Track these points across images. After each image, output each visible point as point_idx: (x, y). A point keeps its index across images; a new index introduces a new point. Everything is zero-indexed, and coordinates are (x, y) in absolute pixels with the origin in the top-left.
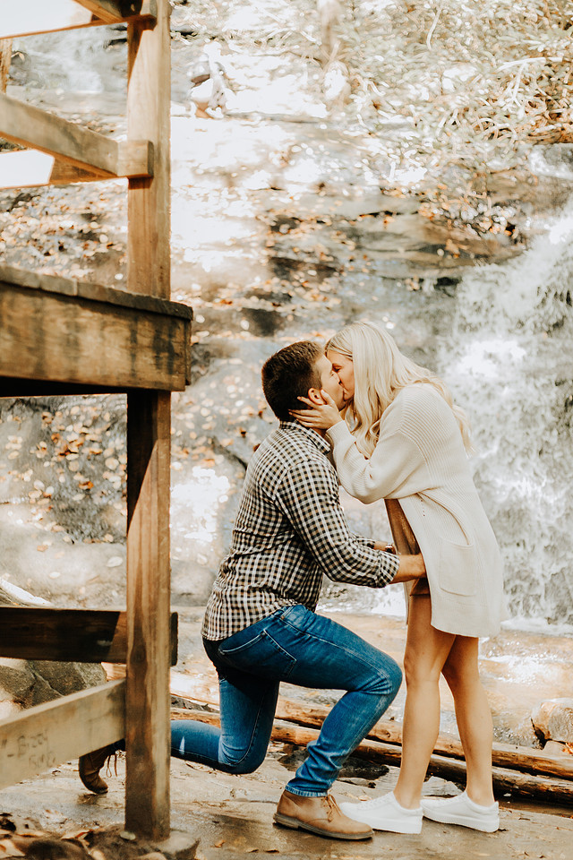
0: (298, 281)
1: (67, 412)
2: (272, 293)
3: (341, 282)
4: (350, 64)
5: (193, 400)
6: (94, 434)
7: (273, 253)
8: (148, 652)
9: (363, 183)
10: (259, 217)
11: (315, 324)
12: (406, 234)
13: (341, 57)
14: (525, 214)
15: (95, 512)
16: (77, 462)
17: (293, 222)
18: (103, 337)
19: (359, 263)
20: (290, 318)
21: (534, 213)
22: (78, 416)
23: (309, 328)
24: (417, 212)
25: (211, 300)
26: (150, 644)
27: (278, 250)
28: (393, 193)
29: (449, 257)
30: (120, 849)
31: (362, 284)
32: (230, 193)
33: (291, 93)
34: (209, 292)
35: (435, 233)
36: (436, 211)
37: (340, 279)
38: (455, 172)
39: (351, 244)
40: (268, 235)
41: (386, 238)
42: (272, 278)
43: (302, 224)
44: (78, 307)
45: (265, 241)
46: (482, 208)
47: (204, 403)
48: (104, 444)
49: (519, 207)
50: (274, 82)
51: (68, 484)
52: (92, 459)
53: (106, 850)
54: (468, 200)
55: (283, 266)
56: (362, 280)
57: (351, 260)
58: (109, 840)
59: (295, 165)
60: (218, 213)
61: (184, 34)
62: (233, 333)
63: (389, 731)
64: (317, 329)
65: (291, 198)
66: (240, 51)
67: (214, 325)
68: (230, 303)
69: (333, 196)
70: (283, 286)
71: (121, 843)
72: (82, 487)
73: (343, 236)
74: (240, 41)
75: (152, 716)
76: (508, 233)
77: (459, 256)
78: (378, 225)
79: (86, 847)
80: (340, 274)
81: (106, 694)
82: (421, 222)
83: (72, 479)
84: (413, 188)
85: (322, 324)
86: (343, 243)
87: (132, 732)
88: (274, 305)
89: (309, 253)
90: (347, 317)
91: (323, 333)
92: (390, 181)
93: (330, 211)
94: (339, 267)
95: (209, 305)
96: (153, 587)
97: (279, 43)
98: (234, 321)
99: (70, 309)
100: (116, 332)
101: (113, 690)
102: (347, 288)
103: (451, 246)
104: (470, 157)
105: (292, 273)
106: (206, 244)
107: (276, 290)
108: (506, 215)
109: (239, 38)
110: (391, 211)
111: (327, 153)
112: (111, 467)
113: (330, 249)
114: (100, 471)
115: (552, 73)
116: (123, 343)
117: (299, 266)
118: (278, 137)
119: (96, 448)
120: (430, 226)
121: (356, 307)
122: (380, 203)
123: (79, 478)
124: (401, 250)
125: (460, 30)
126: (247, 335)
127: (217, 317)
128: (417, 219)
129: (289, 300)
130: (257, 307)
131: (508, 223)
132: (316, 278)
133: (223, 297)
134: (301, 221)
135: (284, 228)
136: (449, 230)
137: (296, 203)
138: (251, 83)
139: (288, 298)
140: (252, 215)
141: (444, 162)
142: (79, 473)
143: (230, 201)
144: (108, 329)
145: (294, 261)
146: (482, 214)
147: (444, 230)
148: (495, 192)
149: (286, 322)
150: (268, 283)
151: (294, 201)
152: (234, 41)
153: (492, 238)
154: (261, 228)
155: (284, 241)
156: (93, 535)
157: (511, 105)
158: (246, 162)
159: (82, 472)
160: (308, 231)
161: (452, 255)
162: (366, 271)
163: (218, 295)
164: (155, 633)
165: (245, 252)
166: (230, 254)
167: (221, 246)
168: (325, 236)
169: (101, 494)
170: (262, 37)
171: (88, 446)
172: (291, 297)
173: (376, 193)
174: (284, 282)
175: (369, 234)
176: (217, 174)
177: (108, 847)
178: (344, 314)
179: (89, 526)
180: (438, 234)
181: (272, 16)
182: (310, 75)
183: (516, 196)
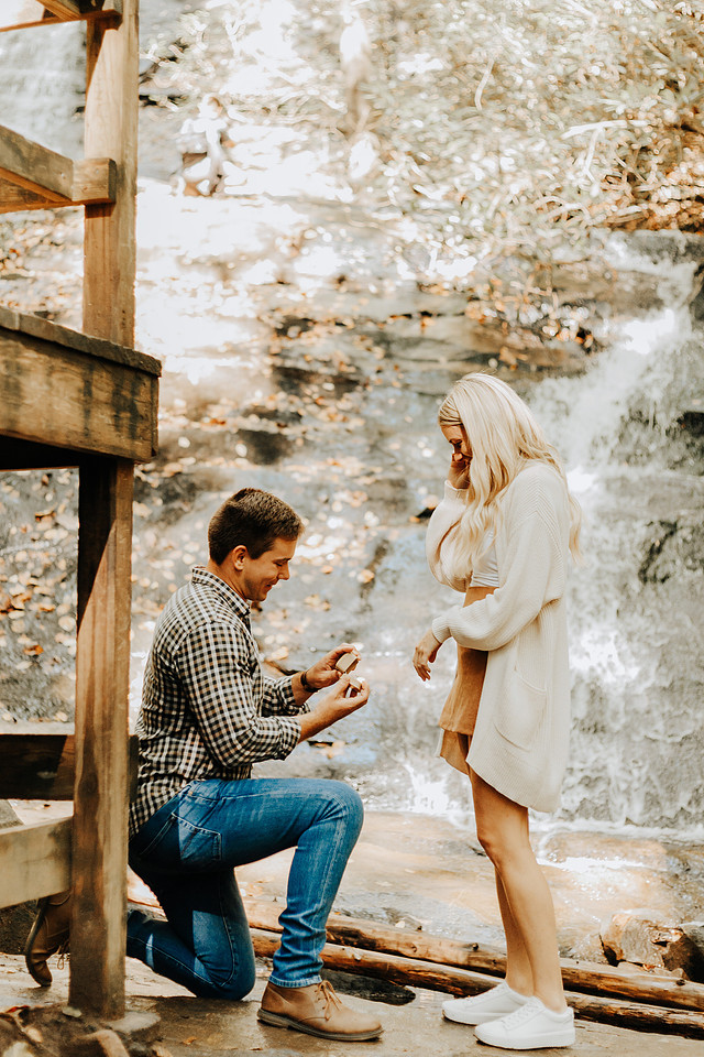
0: (310, 397)
1: (11, 559)
2: (276, 411)
3: (365, 399)
4: (383, 136)
6: (46, 585)
7: (278, 362)
8: (100, 780)
9: (396, 276)
13: (371, 126)
15: (44, 684)
16: (22, 622)
17: (305, 324)
18: (50, 384)
19: (389, 375)
20: (300, 442)
21: (612, 315)
22: (25, 564)
24: (463, 314)
25: (197, 419)
26: (103, 771)
27: (285, 357)
28: (434, 290)
30: (62, 1028)
32: (225, 288)
36: (488, 312)
37: (364, 394)
38: (512, 264)
41: (423, 344)
42: (277, 392)
44: (21, 346)
45: (269, 347)
46: (546, 308)
47: (187, 547)
48: (58, 599)
50: (287, 160)
51: (10, 649)
52: (42, 616)
53: (44, 1029)
54: (529, 299)
55: (291, 378)
56: (392, 396)
57: (379, 372)
58: (48, 1017)
60: (210, 312)
61: (172, 99)
63: (415, 943)
64: (333, 457)
65: (304, 294)
66: (244, 120)
67: (202, 449)
68: (223, 423)
69: (356, 292)
71: (64, 1020)
72: (28, 652)
73: (369, 342)
74: (244, 107)
75: (104, 863)
76: (579, 340)
79: (19, 1024)
81: (47, 832)
82: (469, 326)
83: (15, 642)
85: (339, 450)
87: (79, 883)
88: (279, 425)
90: (372, 442)
91: (342, 462)
92: (429, 275)
94: (363, 380)
95: (196, 425)
96: (108, 700)
97: (293, 111)
98: (228, 446)
99: (9, 346)
100: (66, 380)
101: (56, 828)
102: (373, 406)
103: (506, 355)
104: (530, 244)
109: (242, 103)
112: (66, 628)
113: (351, 358)
114: (53, 633)
115: (634, 140)
116: (75, 395)
117: (312, 378)
118: (288, 221)
119: (47, 604)
120: (480, 330)
121: (384, 429)
123: (25, 641)
124: (443, 359)
125: (520, 90)
126: (244, 463)
131: (580, 329)
132: (333, 394)
134: (315, 323)
135: (293, 331)
137: (310, 301)
139: (297, 417)
140: (252, 315)
141: (498, 251)
142: (24, 636)
143: (225, 297)
144: (56, 376)
145: (305, 372)
146: (547, 316)
147: (497, 336)
150: (271, 398)
152: (235, 107)
153: (559, 347)
154: (264, 331)
155: (292, 348)
156: (40, 712)
157: (582, 180)
159: (29, 634)
161: (508, 366)
162: (398, 385)
163: (208, 413)
164: (109, 758)
165: (243, 360)
166: (224, 362)
167: (212, 352)
168: (346, 342)
169: (52, 662)
170: (271, 102)
171: (38, 601)
172: (300, 416)
175: (401, 339)
177: (46, 1025)
178: (369, 438)
179: (36, 701)
180: (491, 341)
181: (285, 76)
182: (332, 151)
183: (591, 295)
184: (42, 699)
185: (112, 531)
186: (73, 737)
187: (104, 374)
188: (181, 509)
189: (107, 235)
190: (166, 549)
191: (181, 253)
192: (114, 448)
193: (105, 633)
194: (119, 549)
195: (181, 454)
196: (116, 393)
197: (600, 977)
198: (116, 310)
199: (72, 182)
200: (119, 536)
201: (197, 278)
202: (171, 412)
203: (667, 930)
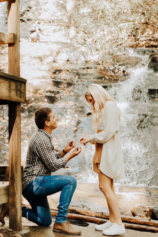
2: (54, 91)
3: (74, 88)
4: (77, 27)
5: (31, 122)
6: (2, 133)
7: (54, 80)
8: (15, 177)
10: (50, 70)
11: (67, 100)
12: (93, 74)
13: (74, 25)
14: (128, 68)
15: (2, 155)
18: (1, 85)
20: (59, 98)
21: (131, 67)
23: (65, 101)
24: (96, 68)
25: (36, 93)
26: (16, 175)
27: (56, 79)
28: (89, 62)
29: (106, 80)
30: (7, 234)
31: (80, 88)
32: (41, 63)
33: (60, 37)
34: (35, 91)
35: (102, 73)
36: (102, 67)
38: (107, 56)
39: (77, 77)
40: (53, 75)
42: (54, 87)
43: (63, 71)
46: (115, 66)
47: (34, 123)
48: (4, 136)
49: (126, 66)
50: (55, 33)
52: (1, 140)
53: (3, 234)
54: (111, 64)
55: (57, 84)
56: (80, 87)
57: (77, 82)
58: (4, 231)
59: (60, 55)
60: (38, 69)
61: (28, 20)
62: (42, 103)
63: (89, 212)
64: (67, 101)
65: (59, 64)
66: (45, 24)
68: (42, 94)
69: (71, 63)
70: (57, 89)
71: (8, 232)
73: (75, 75)
74: (45, 22)
75: (16, 195)
76: (123, 73)
77: (109, 80)
78: (85, 72)
80: (74, 86)
81: (3, 189)
82: (98, 70)
84: (95, 61)
86: (75, 77)
87: (11, 200)
88: (54, 94)
89: (65, 80)
90: (76, 98)
92: (89, 59)
93: (71, 68)
94: (73, 84)
95: (35, 95)
96: (16, 158)
97: (56, 22)
100: (5, 84)
101: (5, 188)
102: (76, 90)
103: (106, 77)
104: (111, 51)
105: (60, 85)
106: (34, 78)
107: (55, 90)
108: (122, 68)
109: (44, 21)
110: (89, 67)
111: (70, 51)
112: (6, 142)
114: (4, 143)
115: (135, 27)
116: (7, 88)
117: (62, 83)
118: (55, 47)
119: (2, 137)
120: (100, 71)
122: (85, 65)
124: (92, 78)
125: (108, 16)
126: (46, 103)
127: (38, 98)
128: (97, 70)
129: (59, 93)
130: (49, 95)
131: (123, 70)
132: (67, 87)
133: (39, 93)
134: (62, 71)
135: (57, 73)
136: (106, 73)
137: (61, 66)
138: (48, 34)
140: (48, 69)
141: (104, 53)
143: (41, 65)
144: (2, 83)
145: (60, 82)
146: (116, 68)
147: (104, 73)
148: (119, 62)
149: (58, 99)
150: (53, 88)
151: (60, 65)
152: (43, 21)
153: (119, 75)
154: (51, 73)
156: (1, 162)
157: (123, 36)
158: (46, 54)
160: (64, 73)
161: (107, 80)
162: (82, 84)
164: (17, 171)
165: (46, 80)
166: (41, 80)
167: (39, 78)
168: (69, 75)
169: (4, 150)
170: (51, 20)
172: (59, 92)
173: (84, 62)
174: (57, 88)
176: (37, 58)
177: (4, 233)
178: (75, 97)
181: (54, 14)
182: (65, 31)
183: (125, 63)
184: (1, 159)
185: (16, 119)
186: (8, 167)
187: (13, 83)
188: (32, 114)
189: (13, 51)
190: (29, 123)
191: (31, 55)
192: (16, 100)
193: (15, 143)
194: (18, 123)
195: (32, 101)
196: (16, 87)
197: (131, 219)
198: (16, 68)
199: (5, 39)
200: (18, 120)
201: (35, 61)
202: (30, 92)
203: (146, 208)
